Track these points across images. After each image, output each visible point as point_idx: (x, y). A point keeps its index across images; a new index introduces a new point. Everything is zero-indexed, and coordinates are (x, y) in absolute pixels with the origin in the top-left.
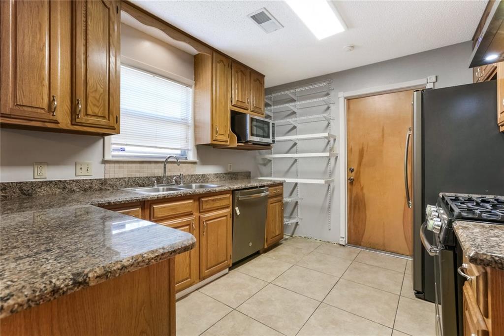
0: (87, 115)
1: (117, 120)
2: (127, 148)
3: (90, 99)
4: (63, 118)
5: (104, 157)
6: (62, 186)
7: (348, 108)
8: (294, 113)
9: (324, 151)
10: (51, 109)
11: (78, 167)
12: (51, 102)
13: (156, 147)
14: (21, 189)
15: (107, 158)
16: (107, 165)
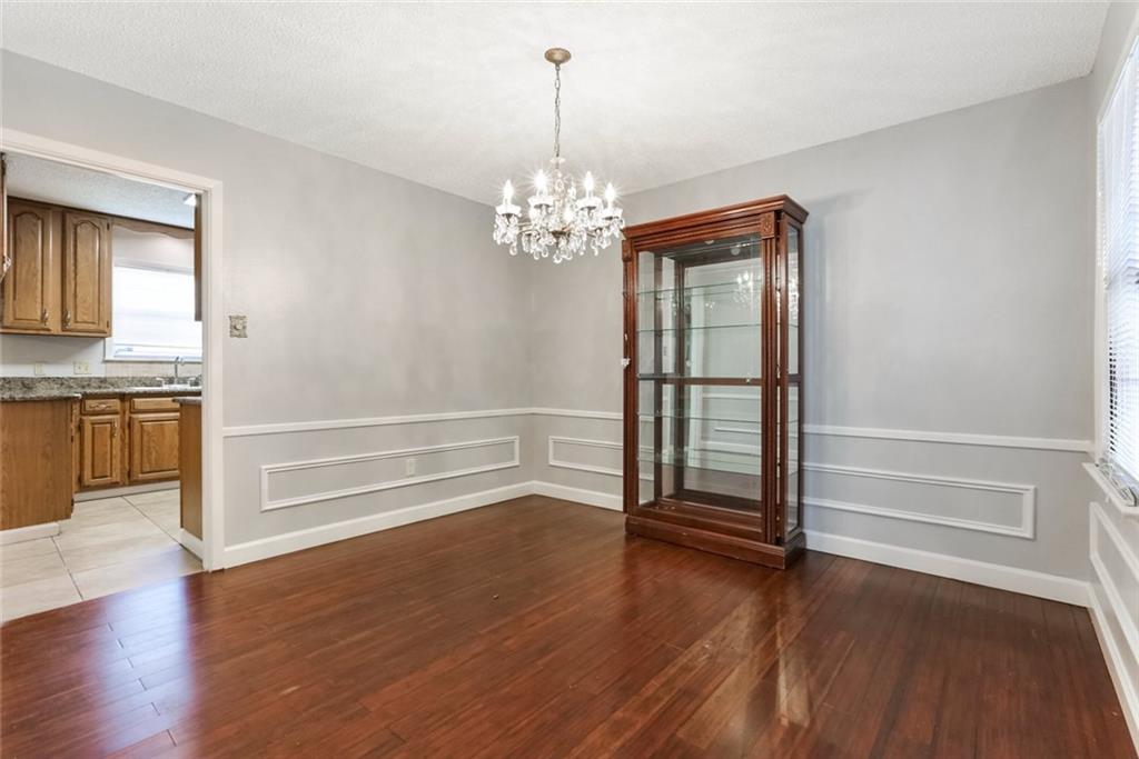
0: (76, 322)
1: (109, 325)
2: (135, 348)
3: (79, 309)
4: (54, 325)
5: (104, 356)
6: (60, 382)
10: (43, 319)
11: (78, 365)
12: (43, 314)
13: (170, 347)
14: (23, 383)
15: (107, 358)
16: (109, 365)
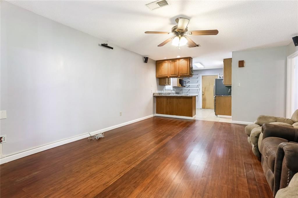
7: (202, 78)
8: (189, 82)
9: (197, 88)
